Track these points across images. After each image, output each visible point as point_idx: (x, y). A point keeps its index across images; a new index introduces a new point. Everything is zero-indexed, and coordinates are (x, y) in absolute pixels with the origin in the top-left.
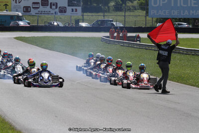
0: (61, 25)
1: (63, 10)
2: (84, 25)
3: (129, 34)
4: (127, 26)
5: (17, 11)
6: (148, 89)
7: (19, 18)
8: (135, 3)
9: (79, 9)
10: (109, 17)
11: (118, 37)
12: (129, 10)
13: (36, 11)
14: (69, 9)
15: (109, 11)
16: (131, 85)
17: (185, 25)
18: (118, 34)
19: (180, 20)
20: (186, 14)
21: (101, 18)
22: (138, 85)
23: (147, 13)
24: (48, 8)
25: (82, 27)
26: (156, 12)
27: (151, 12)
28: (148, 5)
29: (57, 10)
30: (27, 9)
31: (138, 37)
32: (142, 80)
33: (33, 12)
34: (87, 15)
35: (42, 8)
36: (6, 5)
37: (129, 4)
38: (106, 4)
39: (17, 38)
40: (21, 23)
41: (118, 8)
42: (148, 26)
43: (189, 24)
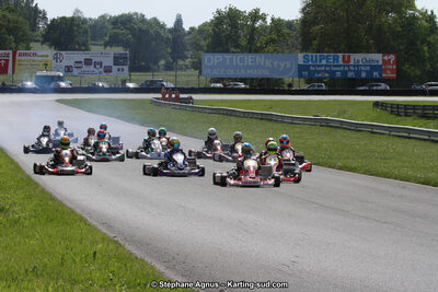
0: (106, 86)
1: (108, 70)
2: (131, 85)
3: (182, 96)
4: (179, 86)
5: (58, 71)
6: (258, 187)
7: (60, 79)
8: (188, 61)
9: (126, 68)
10: (159, 77)
11: (170, 99)
12: (181, 69)
13: (79, 71)
14: (115, 68)
15: (158, 71)
16: (228, 180)
17: (242, 85)
18: (170, 95)
19: (236, 80)
20: (242, 74)
21: (150, 78)
22: (240, 179)
23: (200, 72)
24: (92, 68)
25: (129, 88)
26: (209, 71)
27: (205, 71)
28: (201, 64)
29: (102, 70)
30: (68, 69)
31: (191, 98)
32: (247, 171)
33: (76, 71)
34: (135, 75)
35: (85, 68)
36: (46, 65)
37: (181, 62)
38: (156, 62)
39: (58, 101)
40: (63, 84)
41: (168, 67)
42: (202, 86)
43: (245, 84)
